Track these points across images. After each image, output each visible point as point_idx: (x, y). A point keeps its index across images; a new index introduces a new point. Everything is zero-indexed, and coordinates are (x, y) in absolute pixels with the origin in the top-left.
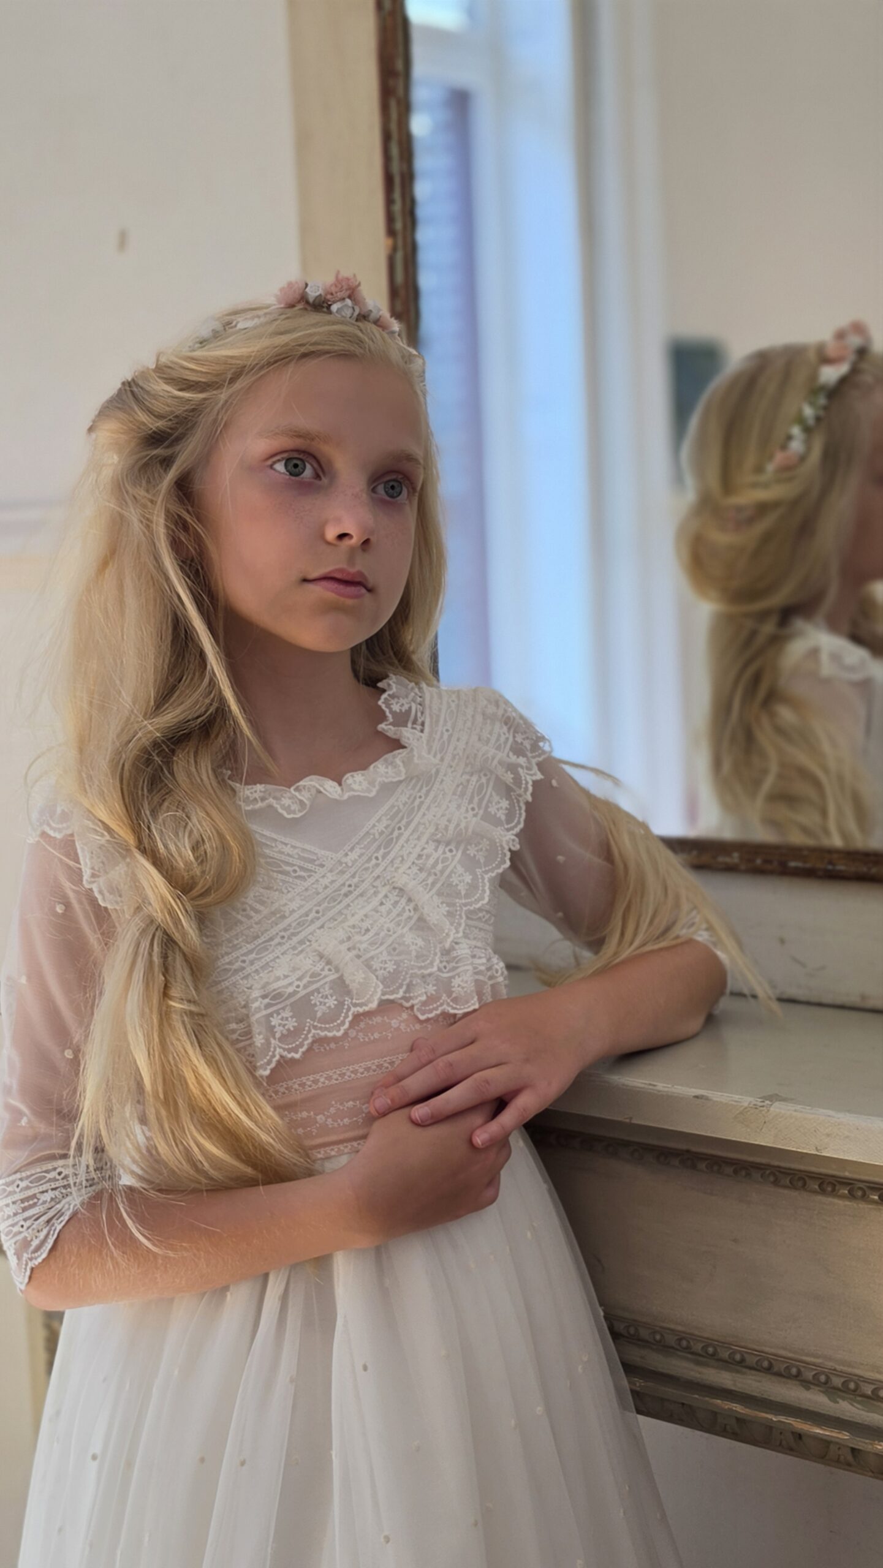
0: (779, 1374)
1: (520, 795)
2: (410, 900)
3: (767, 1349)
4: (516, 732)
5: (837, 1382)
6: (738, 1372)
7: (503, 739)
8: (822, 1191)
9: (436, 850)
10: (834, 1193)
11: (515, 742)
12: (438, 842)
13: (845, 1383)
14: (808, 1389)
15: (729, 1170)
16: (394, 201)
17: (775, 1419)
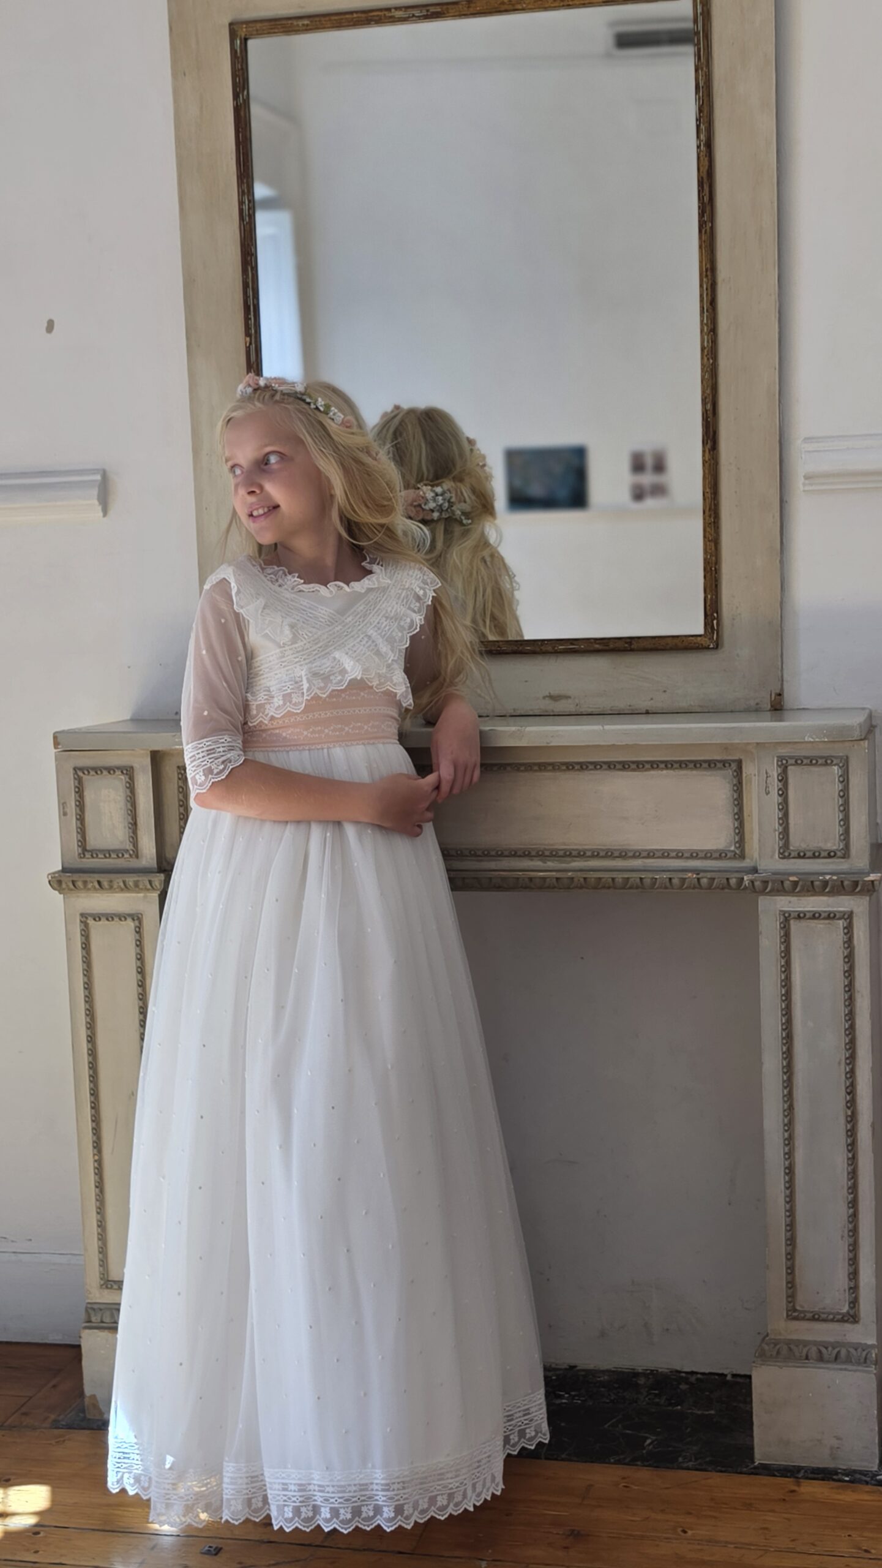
0: (520, 856)
1: (425, 602)
2: (373, 642)
3: (514, 847)
5: (547, 853)
6: (499, 860)
9: (386, 621)
10: (545, 770)
12: (387, 618)
13: (551, 853)
14: (532, 860)
16: (250, 319)
17: (520, 873)
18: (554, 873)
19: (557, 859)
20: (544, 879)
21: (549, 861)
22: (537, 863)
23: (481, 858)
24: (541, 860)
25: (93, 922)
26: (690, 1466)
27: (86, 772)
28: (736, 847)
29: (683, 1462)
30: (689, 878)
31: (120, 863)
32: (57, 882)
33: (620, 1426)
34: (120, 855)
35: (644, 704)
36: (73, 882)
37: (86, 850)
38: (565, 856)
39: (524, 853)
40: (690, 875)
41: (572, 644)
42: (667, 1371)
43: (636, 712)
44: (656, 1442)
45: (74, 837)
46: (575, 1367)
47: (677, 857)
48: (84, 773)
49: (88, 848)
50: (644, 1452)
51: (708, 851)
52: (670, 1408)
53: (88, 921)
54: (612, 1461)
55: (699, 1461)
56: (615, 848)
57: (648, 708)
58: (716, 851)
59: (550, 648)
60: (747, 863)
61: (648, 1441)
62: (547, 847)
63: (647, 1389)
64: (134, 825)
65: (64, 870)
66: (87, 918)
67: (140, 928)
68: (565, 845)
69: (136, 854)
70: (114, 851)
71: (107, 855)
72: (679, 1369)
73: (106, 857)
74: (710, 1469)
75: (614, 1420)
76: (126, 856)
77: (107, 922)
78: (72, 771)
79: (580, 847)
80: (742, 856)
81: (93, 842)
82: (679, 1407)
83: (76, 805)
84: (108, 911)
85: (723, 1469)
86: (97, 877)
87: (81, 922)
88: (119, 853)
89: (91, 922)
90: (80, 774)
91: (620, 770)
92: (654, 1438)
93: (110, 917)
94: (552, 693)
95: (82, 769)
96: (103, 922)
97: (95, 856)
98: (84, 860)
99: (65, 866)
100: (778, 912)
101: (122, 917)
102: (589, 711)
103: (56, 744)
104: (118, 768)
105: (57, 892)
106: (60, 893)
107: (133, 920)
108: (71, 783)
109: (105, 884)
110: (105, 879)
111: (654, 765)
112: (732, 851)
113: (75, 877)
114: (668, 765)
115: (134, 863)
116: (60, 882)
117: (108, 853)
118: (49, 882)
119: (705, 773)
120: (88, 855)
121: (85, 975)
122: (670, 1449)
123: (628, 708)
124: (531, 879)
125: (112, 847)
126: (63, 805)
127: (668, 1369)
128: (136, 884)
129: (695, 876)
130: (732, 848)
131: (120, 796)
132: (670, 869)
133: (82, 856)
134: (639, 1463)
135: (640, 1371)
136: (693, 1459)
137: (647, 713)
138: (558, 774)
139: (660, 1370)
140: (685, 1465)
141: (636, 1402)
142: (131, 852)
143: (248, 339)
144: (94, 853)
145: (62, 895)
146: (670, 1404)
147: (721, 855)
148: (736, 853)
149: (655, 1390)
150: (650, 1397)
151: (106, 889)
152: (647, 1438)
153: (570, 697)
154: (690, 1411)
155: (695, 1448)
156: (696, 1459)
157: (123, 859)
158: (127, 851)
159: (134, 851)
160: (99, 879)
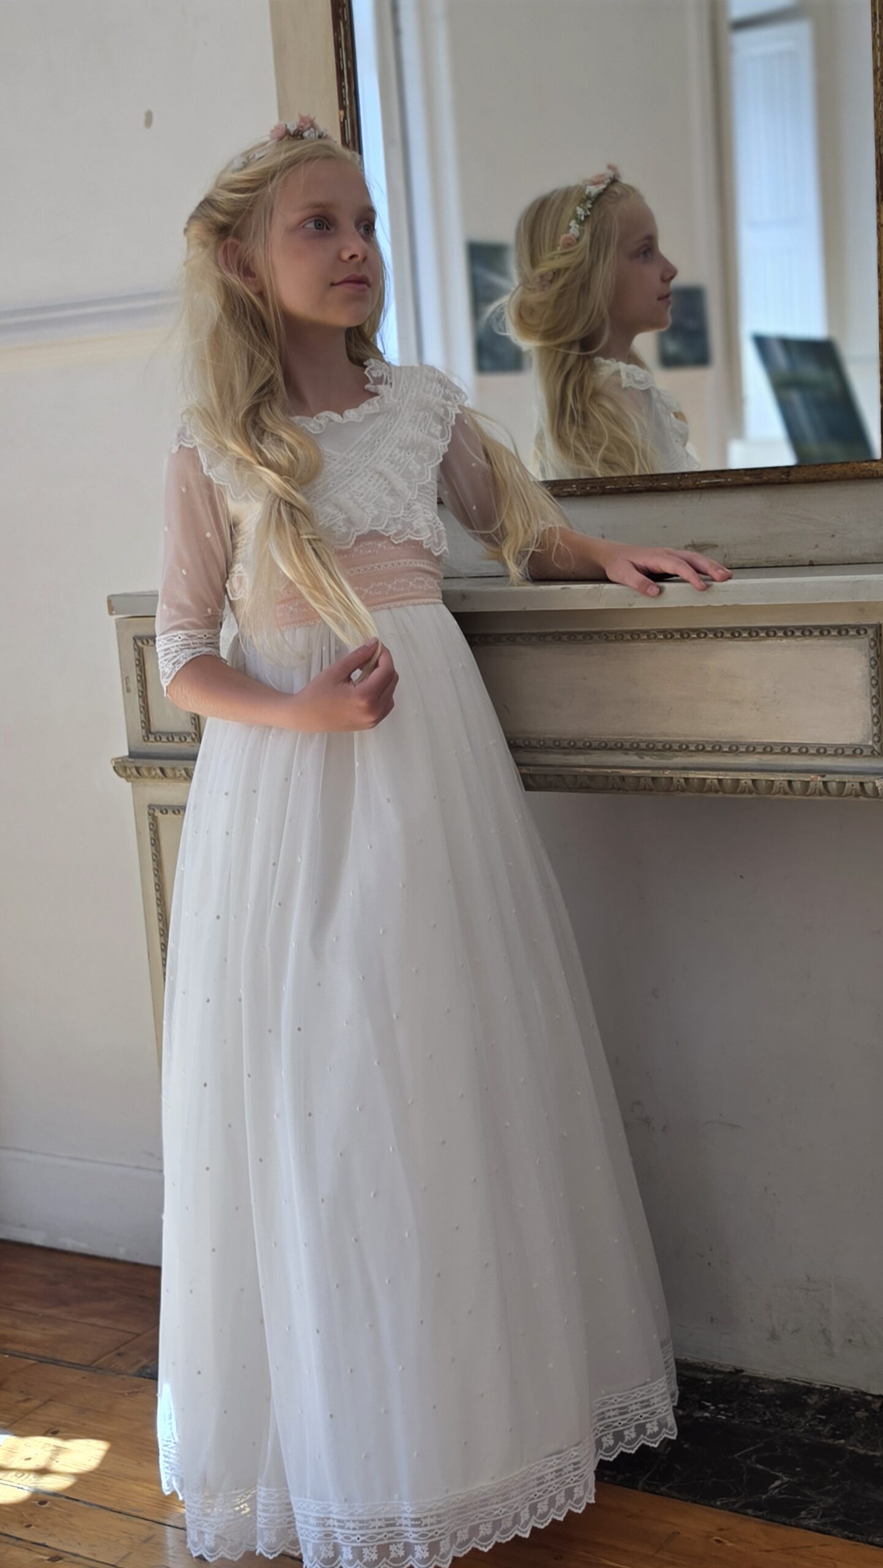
0: (611, 749)
1: (448, 423)
3: (603, 737)
4: (445, 388)
5: (643, 745)
6: (588, 754)
7: (438, 391)
11: (445, 393)
13: (647, 746)
14: (625, 754)
16: (344, 87)
17: (609, 771)
18: (648, 771)
19: (656, 753)
20: (638, 778)
21: (647, 755)
22: (633, 759)
23: (567, 751)
24: (637, 754)
25: (161, 815)
26: (811, 1525)
27: (145, 642)
28: (874, 742)
29: (803, 1519)
30: (814, 780)
31: (184, 748)
32: (121, 767)
33: (754, 1457)
34: (183, 739)
35: (806, 553)
36: (137, 769)
37: (150, 732)
38: (664, 749)
39: (616, 744)
40: (813, 776)
41: (717, 477)
42: (851, 1390)
43: (798, 564)
44: (785, 1486)
45: (138, 717)
46: (743, 1371)
47: (800, 753)
48: (143, 643)
49: (152, 730)
50: (764, 1497)
51: (838, 747)
52: (830, 1441)
53: (156, 814)
55: (827, 1519)
56: (725, 740)
57: (812, 558)
58: (849, 745)
59: (690, 483)
61: (777, 1483)
62: (642, 738)
63: (814, 1411)
65: (132, 755)
66: (154, 810)
68: (666, 736)
70: (177, 734)
71: (171, 739)
72: (864, 1390)
73: (168, 741)
74: (835, 1532)
75: (752, 1448)
76: (189, 740)
77: (173, 816)
78: (132, 641)
79: (682, 739)
80: (880, 754)
81: (157, 724)
82: (842, 1441)
83: (138, 681)
84: (174, 803)
85: (851, 1535)
86: (161, 763)
87: (149, 814)
88: (182, 736)
89: (158, 814)
90: (140, 644)
92: (786, 1479)
93: (176, 810)
94: (697, 541)
95: (141, 638)
96: (170, 815)
97: (158, 739)
98: (149, 744)
99: (133, 749)
102: (740, 563)
103: (111, 609)
105: (123, 780)
106: (128, 781)
108: (131, 655)
109: (169, 772)
110: (167, 764)
111: (770, 632)
112: (871, 747)
113: (139, 762)
114: (788, 632)
116: (125, 768)
117: (171, 736)
118: (114, 767)
119: (835, 642)
120: (152, 738)
121: (155, 875)
122: (799, 1497)
123: (788, 558)
124: (623, 778)
125: (175, 730)
126: (126, 680)
127: (852, 1388)
129: (819, 778)
130: (870, 743)
132: (793, 768)
133: (146, 738)
134: (750, 1511)
135: (818, 1387)
136: (819, 1517)
137: (811, 564)
138: (655, 645)
139: (842, 1389)
140: (805, 1523)
141: (792, 1427)
142: (193, 736)
144: (158, 736)
145: (130, 784)
146: (834, 1436)
147: (856, 751)
148: (874, 750)
149: (822, 1415)
150: (812, 1423)
151: (171, 778)
152: (778, 1478)
153: (717, 546)
154: (851, 1448)
155: (830, 1501)
156: (822, 1517)
157: (186, 743)
158: (189, 734)
159: (195, 734)
160: (162, 766)
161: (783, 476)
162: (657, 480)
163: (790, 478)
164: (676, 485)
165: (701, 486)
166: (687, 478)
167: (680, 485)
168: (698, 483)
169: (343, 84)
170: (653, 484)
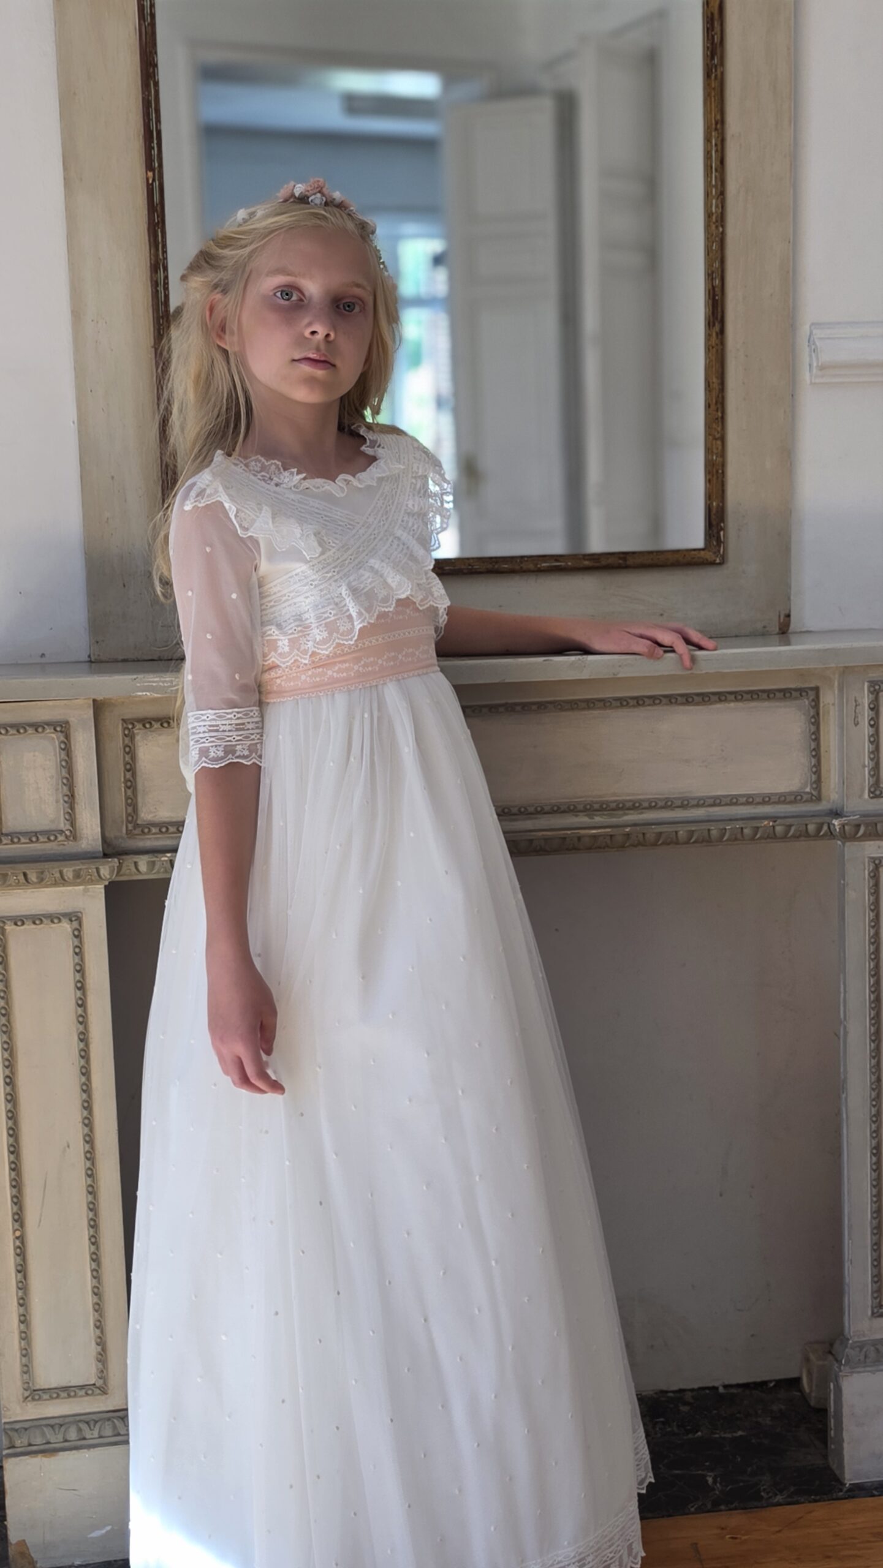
0: (564, 812)
5: (596, 807)
6: (536, 818)
8: (589, 708)
13: (601, 806)
14: (577, 816)
15: (534, 707)
16: (153, 148)
17: (569, 832)
18: (607, 830)
19: (606, 813)
21: (597, 815)
22: (583, 819)
24: (588, 816)
25: (14, 927)
28: (811, 788)
30: (765, 826)
31: (51, 847)
34: (51, 838)
37: (3, 834)
38: (617, 809)
39: (569, 807)
40: (766, 823)
47: (748, 803)
49: (5, 831)
51: (781, 795)
52: (690, 1436)
54: (693, 1509)
55: (784, 1493)
56: (674, 796)
58: (791, 793)
59: (531, 566)
60: (823, 806)
61: (710, 1480)
62: (595, 800)
64: (71, 799)
66: (5, 923)
67: (79, 931)
68: (617, 796)
69: (74, 835)
70: (43, 833)
71: (34, 839)
73: (32, 842)
76: (61, 838)
77: (34, 926)
79: (634, 798)
80: (819, 799)
81: (11, 823)
82: (700, 1433)
84: (33, 912)
86: (23, 867)
88: (50, 834)
89: (10, 927)
91: (682, 704)
92: (712, 1474)
93: (36, 919)
96: (29, 927)
97: (16, 840)
98: (2, 847)
100: (867, 860)
101: (53, 918)
104: (48, 724)
107: (71, 920)
109: (33, 877)
110: (31, 868)
111: (721, 697)
112: (809, 792)
114: (738, 696)
115: (70, 847)
117: (33, 836)
119: (777, 704)
120: (6, 840)
122: (741, 1484)
124: (579, 838)
125: (39, 828)
128: (77, 875)
129: (769, 824)
130: (808, 790)
131: (50, 760)
132: (739, 817)
136: (778, 1493)
138: (608, 711)
140: (775, 1500)
142: (68, 833)
143: (150, 174)
144: (14, 837)
147: (795, 798)
148: (812, 795)
151: (34, 884)
152: (706, 1476)
155: (766, 1478)
156: (780, 1491)
157: (56, 843)
158: (61, 832)
159: (71, 831)
160: (24, 871)
161: (621, 561)
162: (497, 562)
163: (628, 563)
164: (517, 567)
165: (542, 569)
166: (527, 561)
167: (521, 568)
168: (539, 566)
169: (152, 145)
170: (494, 566)
